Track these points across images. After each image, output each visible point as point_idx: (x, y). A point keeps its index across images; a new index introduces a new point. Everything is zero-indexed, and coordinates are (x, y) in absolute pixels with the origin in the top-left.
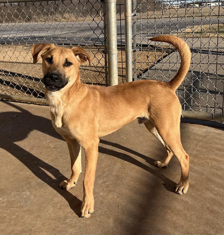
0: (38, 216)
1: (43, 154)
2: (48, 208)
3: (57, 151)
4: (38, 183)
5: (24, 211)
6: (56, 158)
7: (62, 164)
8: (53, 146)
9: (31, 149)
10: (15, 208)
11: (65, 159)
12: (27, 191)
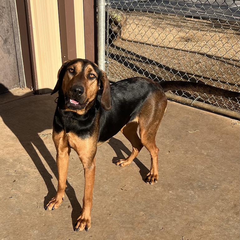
0: (205, 213)
1: (198, 159)
2: (212, 208)
3: (210, 159)
4: (199, 185)
5: (192, 206)
6: (211, 166)
7: (218, 173)
8: (205, 154)
9: (185, 152)
10: (184, 201)
11: (220, 169)
12: (191, 190)
